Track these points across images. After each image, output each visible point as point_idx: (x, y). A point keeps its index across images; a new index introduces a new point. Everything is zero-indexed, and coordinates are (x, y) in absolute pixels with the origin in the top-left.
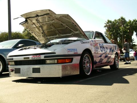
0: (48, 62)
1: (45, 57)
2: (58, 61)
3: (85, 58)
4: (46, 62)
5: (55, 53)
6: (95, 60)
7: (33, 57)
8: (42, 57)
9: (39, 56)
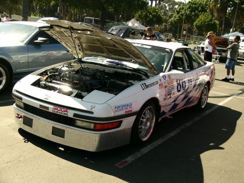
0: (79, 123)
1: (75, 115)
2: (95, 126)
3: (144, 115)
4: (76, 123)
5: (92, 113)
6: (163, 111)
7: (56, 109)
8: (70, 114)
9: (65, 111)
